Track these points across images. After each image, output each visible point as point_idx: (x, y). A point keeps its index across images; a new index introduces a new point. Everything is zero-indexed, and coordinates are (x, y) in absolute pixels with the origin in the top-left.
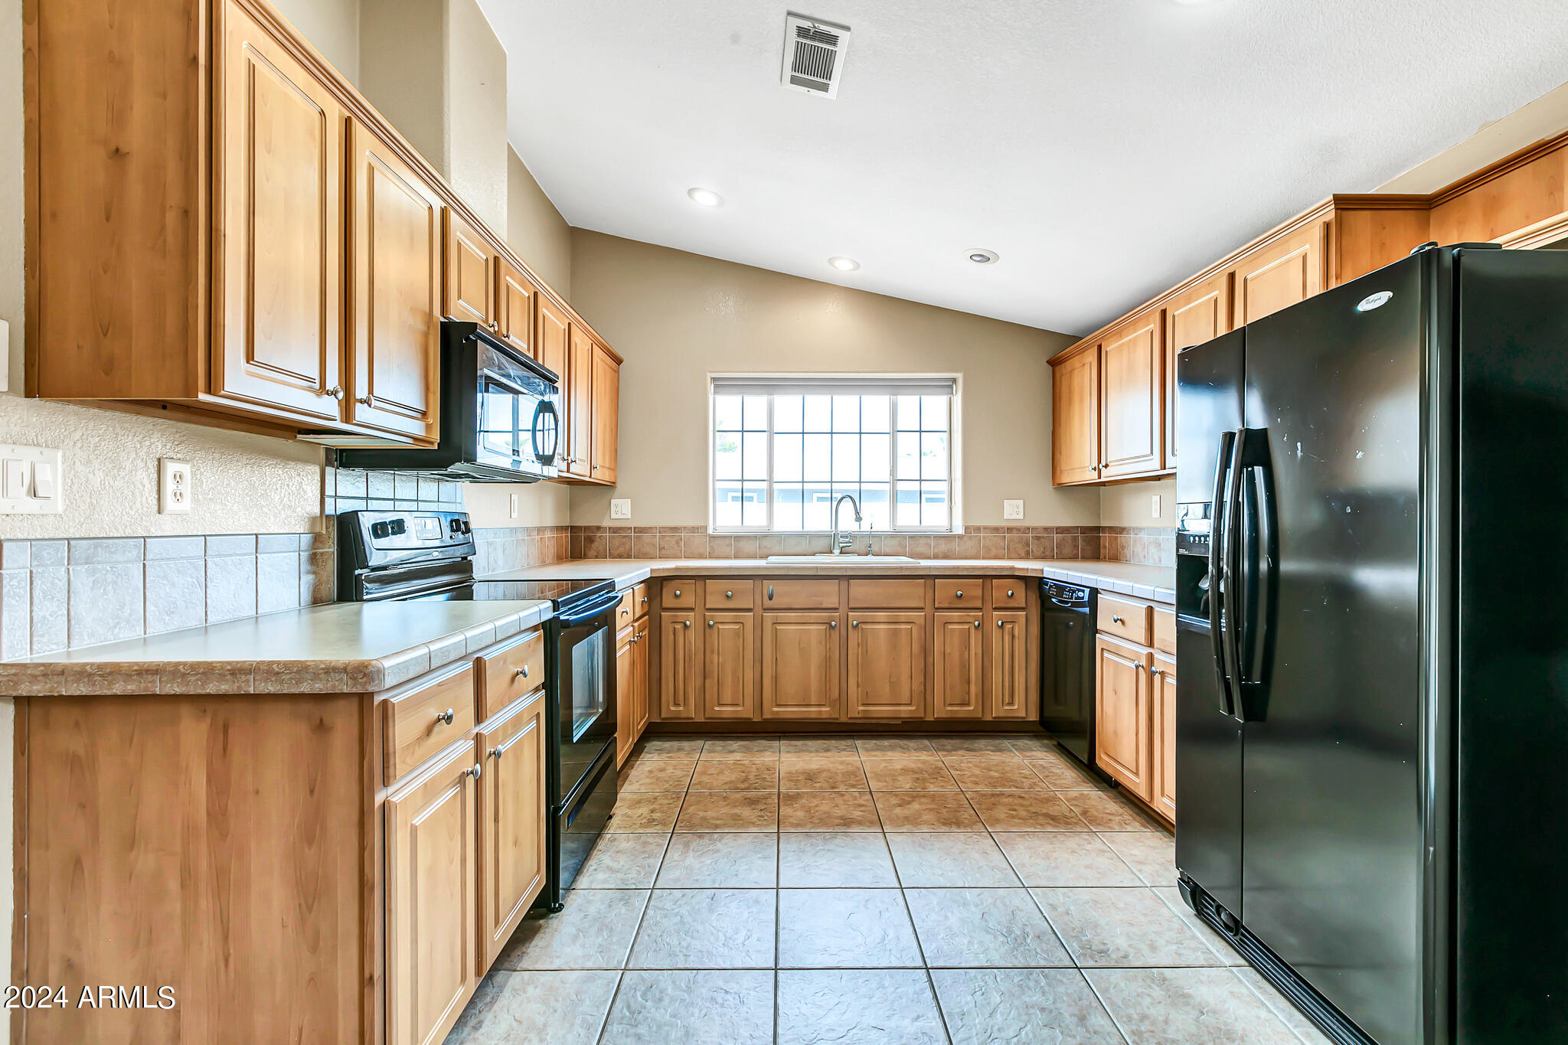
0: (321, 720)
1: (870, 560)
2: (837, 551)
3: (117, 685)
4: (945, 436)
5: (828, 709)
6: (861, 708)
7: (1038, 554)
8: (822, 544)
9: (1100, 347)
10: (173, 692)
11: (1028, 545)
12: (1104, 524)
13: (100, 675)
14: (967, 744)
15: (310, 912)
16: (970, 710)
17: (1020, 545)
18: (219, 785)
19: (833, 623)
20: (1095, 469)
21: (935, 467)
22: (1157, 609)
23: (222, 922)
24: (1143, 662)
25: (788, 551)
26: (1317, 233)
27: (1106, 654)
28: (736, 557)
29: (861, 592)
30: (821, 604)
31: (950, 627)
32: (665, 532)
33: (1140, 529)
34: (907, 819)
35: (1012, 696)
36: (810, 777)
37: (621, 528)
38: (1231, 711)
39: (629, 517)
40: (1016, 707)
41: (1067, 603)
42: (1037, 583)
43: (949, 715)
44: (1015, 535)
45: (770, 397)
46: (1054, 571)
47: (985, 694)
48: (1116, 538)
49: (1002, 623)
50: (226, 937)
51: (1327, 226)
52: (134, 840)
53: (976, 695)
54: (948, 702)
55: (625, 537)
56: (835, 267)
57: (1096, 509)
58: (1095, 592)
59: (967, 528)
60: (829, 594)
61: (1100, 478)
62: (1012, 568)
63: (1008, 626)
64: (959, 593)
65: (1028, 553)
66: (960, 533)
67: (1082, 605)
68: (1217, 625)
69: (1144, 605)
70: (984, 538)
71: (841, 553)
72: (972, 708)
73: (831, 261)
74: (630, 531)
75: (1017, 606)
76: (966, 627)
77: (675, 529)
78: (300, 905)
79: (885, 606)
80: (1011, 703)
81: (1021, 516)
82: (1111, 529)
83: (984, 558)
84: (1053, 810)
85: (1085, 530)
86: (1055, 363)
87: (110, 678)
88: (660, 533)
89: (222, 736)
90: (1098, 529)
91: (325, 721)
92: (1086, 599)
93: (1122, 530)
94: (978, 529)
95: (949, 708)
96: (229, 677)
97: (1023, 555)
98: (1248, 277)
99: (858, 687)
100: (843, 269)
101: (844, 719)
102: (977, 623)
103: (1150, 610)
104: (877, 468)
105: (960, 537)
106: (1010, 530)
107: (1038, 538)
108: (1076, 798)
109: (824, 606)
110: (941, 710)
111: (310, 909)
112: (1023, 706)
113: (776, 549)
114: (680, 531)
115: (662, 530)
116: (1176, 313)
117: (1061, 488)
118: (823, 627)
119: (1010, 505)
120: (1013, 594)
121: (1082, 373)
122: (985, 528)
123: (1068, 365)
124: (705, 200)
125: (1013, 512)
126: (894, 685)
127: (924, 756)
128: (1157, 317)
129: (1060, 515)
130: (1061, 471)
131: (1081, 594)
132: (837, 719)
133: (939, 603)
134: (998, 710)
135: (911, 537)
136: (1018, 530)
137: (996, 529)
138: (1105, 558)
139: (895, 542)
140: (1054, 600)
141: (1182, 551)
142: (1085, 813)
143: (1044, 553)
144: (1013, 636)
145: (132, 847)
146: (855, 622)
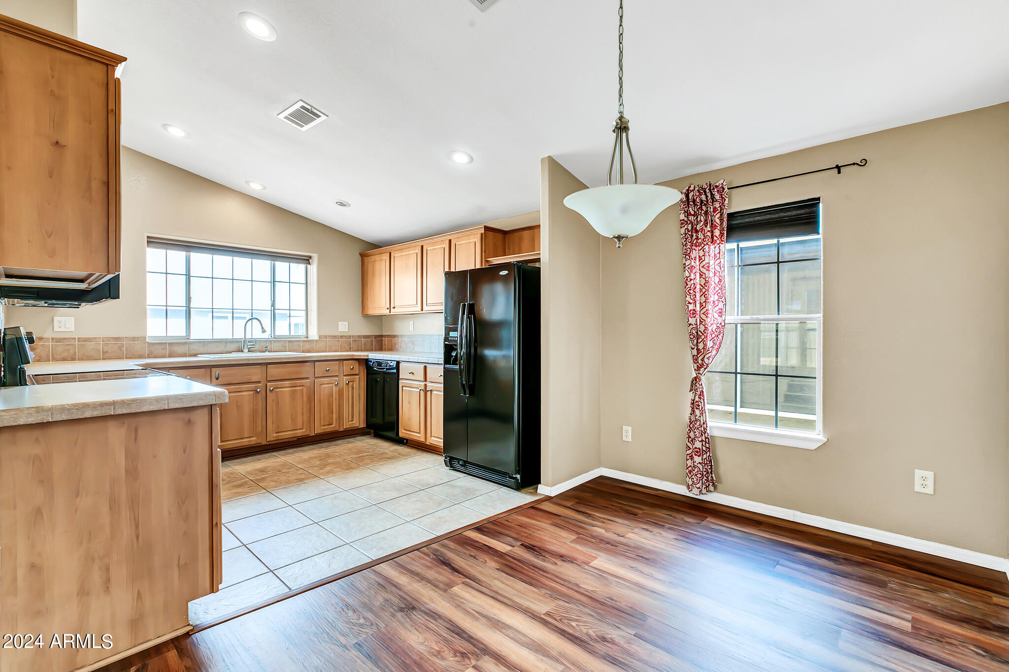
0: (189, 420)
1: (267, 355)
2: (246, 350)
3: (87, 413)
4: (304, 286)
5: (255, 438)
6: (275, 435)
7: (355, 348)
8: (233, 347)
9: (390, 253)
10: (122, 413)
11: (350, 344)
12: (384, 334)
13: (76, 409)
14: (333, 443)
15: (184, 505)
16: (334, 427)
17: (346, 345)
18: (132, 457)
19: (258, 390)
20: (388, 309)
21: (298, 301)
22: (428, 366)
23: (135, 519)
24: (423, 388)
25: (210, 351)
26: (479, 236)
27: (404, 388)
28: (170, 356)
29: (273, 371)
30: (250, 380)
31: (323, 386)
32: (108, 341)
33: (404, 336)
34: (329, 472)
35: (353, 417)
36: (262, 471)
37: (64, 339)
38: (465, 393)
39: (73, 330)
40: (354, 422)
41: (384, 369)
42: (366, 362)
43: (323, 431)
44: (344, 339)
45: (188, 253)
46: (374, 356)
47: (340, 418)
48: (391, 340)
49: (348, 382)
50: (137, 527)
51: (482, 234)
52: (79, 491)
53: (336, 419)
54: (322, 424)
55: (68, 345)
56: (250, 186)
57: (381, 328)
58: (398, 363)
59: (320, 336)
60: (256, 374)
61: (390, 313)
62: (353, 355)
63: (351, 384)
64: (328, 369)
65: (350, 348)
66: (316, 339)
67: (393, 369)
68: (460, 367)
69: (423, 366)
70: (329, 341)
71: (249, 351)
72: (334, 426)
73: (247, 182)
74: (74, 340)
75: (355, 373)
76: (331, 385)
77: (117, 339)
78: (178, 503)
79: (288, 378)
80: (352, 421)
81: (347, 330)
82: (389, 336)
83: (329, 352)
84: (387, 456)
85: (376, 337)
86: (363, 256)
87: (82, 410)
88: (103, 341)
89: (134, 434)
90: (382, 336)
91: (191, 420)
92: (395, 366)
93: (395, 336)
94: (326, 337)
95: (323, 428)
96: (155, 403)
97: (348, 349)
98: (457, 243)
99: (273, 423)
100: (255, 188)
101: (264, 443)
102: (336, 383)
103: (425, 367)
104: (263, 301)
105: (317, 341)
106: (342, 337)
107: (355, 341)
108: (393, 451)
109: (252, 381)
110: (319, 429)
111: (183, 503)
112: (359, 421)
113: (202, 350)
114: (122, 340)
115: (104, 339)
116: (428, 249)
117: (366, 316)
118: (252, 393)
119: (342, 325)
120: (353, 368)
121: (380, 263)
122: (329, 336)
123: (373, 258)
124: (176, 132)
125: (343, 328)
126: (294, 420)
127: (316, 452)
128: (420, 248)
129: (364, 329)
130: (368, 308)
131: (391, 364)
132: (260, 443)
133: (317, 374)
134: (347, 425)
135: (289, 341)
136: (345, 337)
137: (335, 337)
138: (385, 349)
139: (280, 344)
140: (375, 368)
141: (446, 343)
142: (399, 454)
143: (358, 348)
144: (353, 388)
145: (77, 495)
146: (271, 388)
